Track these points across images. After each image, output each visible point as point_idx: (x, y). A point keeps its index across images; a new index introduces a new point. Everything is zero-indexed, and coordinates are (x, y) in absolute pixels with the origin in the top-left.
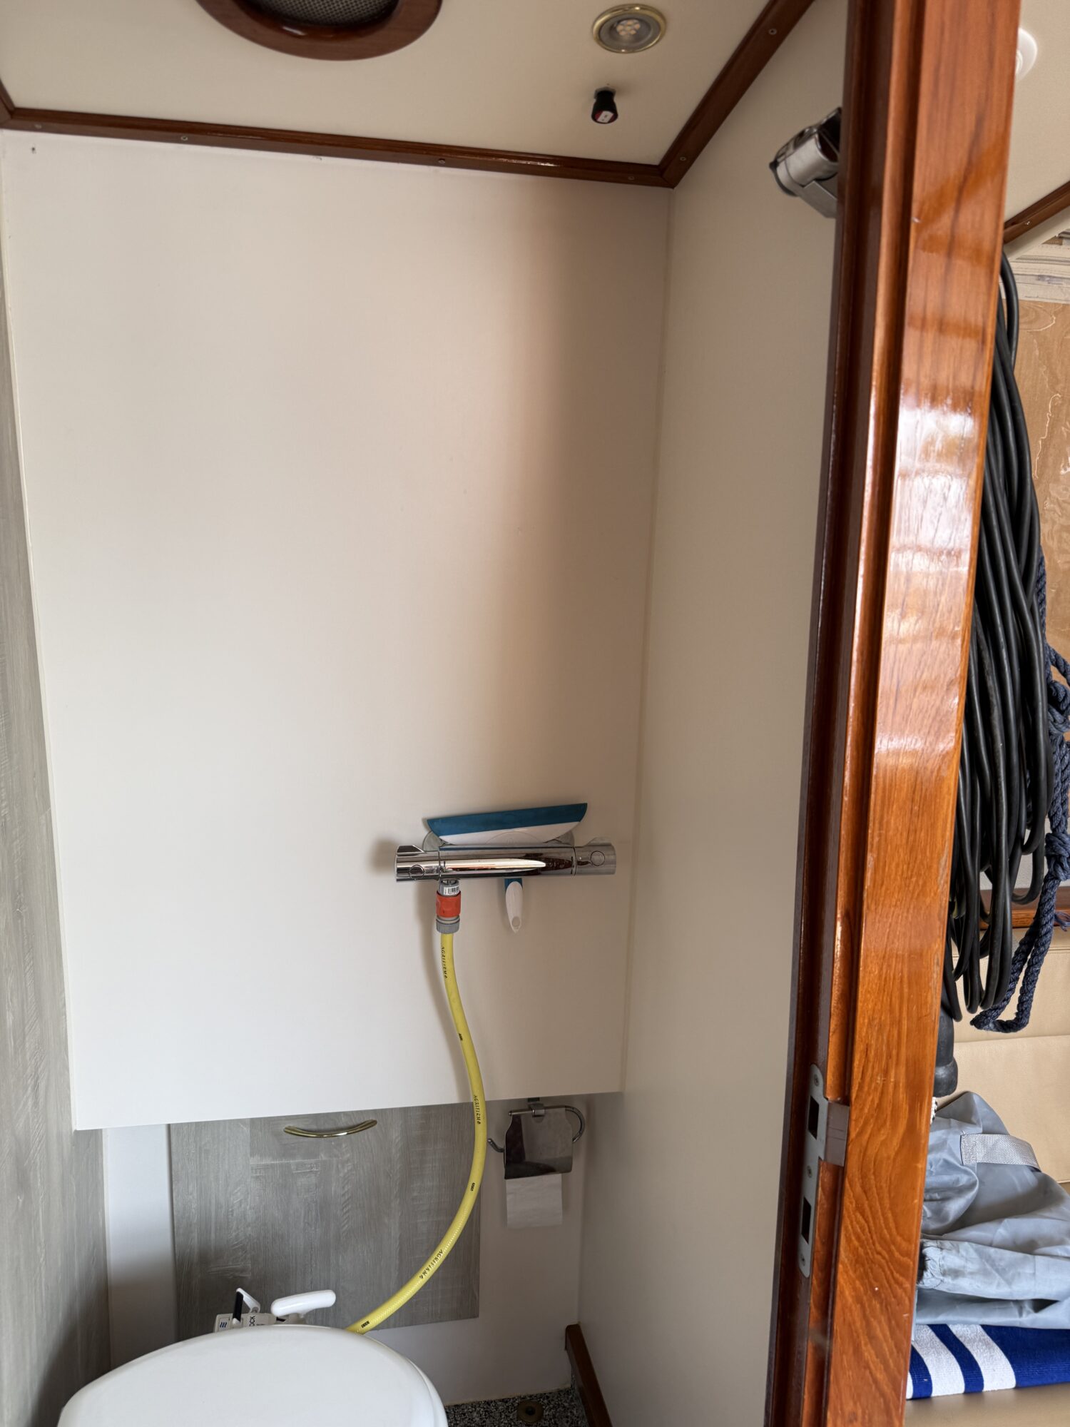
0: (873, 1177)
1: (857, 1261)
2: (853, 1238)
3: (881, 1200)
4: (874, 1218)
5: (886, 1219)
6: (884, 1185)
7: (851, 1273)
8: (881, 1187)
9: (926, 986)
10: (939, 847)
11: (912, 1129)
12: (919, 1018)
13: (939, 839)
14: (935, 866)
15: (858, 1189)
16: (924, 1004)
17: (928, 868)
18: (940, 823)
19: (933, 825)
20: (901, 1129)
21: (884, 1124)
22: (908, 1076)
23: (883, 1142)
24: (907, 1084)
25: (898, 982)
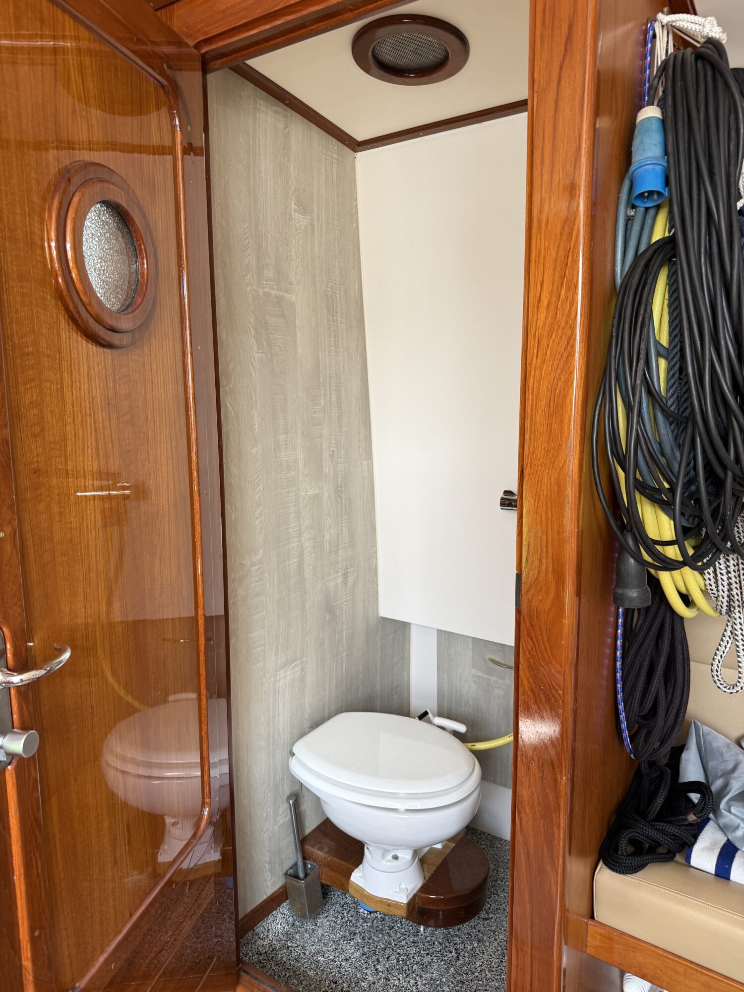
0: (536, 620)
1: (530, 667)
2: (527, 652)
3: (541, 634)
4: (538, 645)
5: (545, 647)
6: (543, 627)
7: (526, 672)
8: (541, 627)
9: (562, 514)
10: (566, 434)
11: (559, 598)
12: (559, 533)
13: (566, 429)
14: (564, 445)
15: (528, 624)
16: (561, 525)
17: (560, 446)
18: (566, 420)
19: (562, 421)
20: (551, 596)
21: (541, 590)
22: (553, 566)
23: (541, 600)
24: (554, 570)
25: (544, 509)
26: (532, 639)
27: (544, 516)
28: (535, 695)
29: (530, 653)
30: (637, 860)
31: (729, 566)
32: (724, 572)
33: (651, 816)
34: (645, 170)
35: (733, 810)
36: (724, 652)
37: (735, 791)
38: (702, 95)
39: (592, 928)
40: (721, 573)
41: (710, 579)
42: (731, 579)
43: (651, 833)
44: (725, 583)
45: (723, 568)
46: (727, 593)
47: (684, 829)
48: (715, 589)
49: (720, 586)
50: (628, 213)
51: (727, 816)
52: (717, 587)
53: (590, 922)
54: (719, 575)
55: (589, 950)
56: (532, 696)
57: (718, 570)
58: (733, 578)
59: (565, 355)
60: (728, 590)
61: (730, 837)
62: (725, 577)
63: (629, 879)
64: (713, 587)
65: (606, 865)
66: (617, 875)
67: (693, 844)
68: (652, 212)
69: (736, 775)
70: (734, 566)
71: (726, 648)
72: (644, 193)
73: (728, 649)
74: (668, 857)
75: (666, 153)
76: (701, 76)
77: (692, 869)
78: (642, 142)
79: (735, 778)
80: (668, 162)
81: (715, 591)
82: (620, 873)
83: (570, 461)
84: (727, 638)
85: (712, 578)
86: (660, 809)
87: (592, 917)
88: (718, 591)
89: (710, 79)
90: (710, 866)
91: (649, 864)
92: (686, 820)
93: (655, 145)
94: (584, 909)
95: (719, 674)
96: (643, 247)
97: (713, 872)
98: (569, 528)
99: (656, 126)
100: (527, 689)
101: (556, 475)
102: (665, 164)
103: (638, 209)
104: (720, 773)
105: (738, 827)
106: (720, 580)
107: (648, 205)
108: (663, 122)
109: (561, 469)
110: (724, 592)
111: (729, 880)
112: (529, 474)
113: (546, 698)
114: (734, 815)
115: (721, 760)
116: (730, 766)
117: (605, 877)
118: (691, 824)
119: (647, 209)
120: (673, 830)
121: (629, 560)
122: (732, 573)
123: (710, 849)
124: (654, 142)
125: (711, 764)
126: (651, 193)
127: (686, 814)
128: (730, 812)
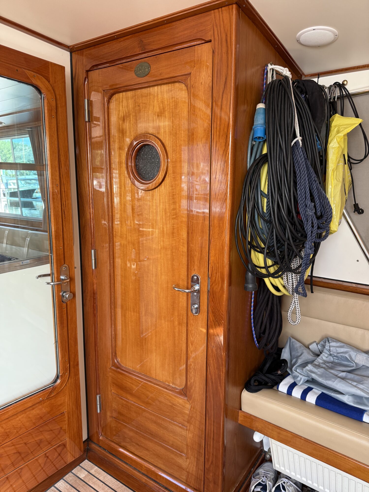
1: (213, 312)
3: (217, 300)
9: (223, 257)
10: (225, 228)
11: (222, 287)
12: (222, 263)
13: (225, 226)
14: (224, 232)
15: (212, 297)
16: (223, 261)
17: (223, 232)
18: (225, 223)
19: (223, 223)
20: (220, 286)
21: (216, 284)
22: (221, 275)
23: (217, 288)
24: (221, 277)
25: (218, 255)
26: (213, 302)
27: (217, 257)
28: (214, 322)
29: (213, 308)
30: (257, 388)
31: (293, 276)
32: (291, 278)
33: (264, 372)
34: (258, 129)
35: (298, 370)
36: (292, 309)
37: (300, 363)
38: (280, 100)
39: (240, 413)
40: (289, 279)
41: (285, 281)
42: (293, 281)
43: (264, 378)
44: (291, 283)
45: (290, 277)
46: (291, 286)
47: (277, 377)
48: (287, 285)
49: (289, 284)
50: (253, 143)
51: (294, 373)
52: (288, 284)
53: (240, 411)
54: (289, 280)
55: (239, 422)
56: (213, 324)
57: (289, 278)
58: (294, 281)
59: (224, 199)
60: (292, 286)
61: (295, 381)
62: (291, 281)
63: (254, 395)
64: (287, 284)
65: (246, 390)
66: (249, 393)
67: (280, 383)
68: (262, 143)
69: (300, 357)
70: (295, 276)
71: (292, 307)
72: (257, 137)
73: (293, 308)
74: (271, 387)
75: (265, 122)
76: (280, 92)
77: (279, 392)
78: (257, 118)
79: (300, 358)
80: (266, 126)
81: (287, 286)
82: (250, 392)
83: (226, 237)
84: (293, 304)
85: (286, 281)
86: (267, 369)
87: (241, 409)
88: (288, 285)
89: (283, 94)
90: (285, 391)
91: (263, 389)
92: (277, 373)
93: (261, 119)
94: (237, 405)
95: (290, 317)
96: (257, 157)
97: (286, 393)
98: (226, 262)
99: (262, 112)
100: (212, 320)
101: (222, 242)
102: (265, 127)
103: (256, 142)
104: (295, 356)
105: (298, 377)
106: (289, 282)
107: (260, 141)
108: (265, 109)
109: (223, 240)
110: (290, 286)
111: (292, 395)
112: (213, 242)
113: (218, 323)
114: (298, 373)
115: (296, 352)
116: (299, 354)
117: (245, 394)
118: (279, 375)
119: (260, 142)
120: (272, 377)
121: (249, 274)
122: (294, 279)
123: (285, 384)
124: (261, 118)
125: (293, 353)
126: (259, 137)
127: (277, 371)
128: (296, 371)
